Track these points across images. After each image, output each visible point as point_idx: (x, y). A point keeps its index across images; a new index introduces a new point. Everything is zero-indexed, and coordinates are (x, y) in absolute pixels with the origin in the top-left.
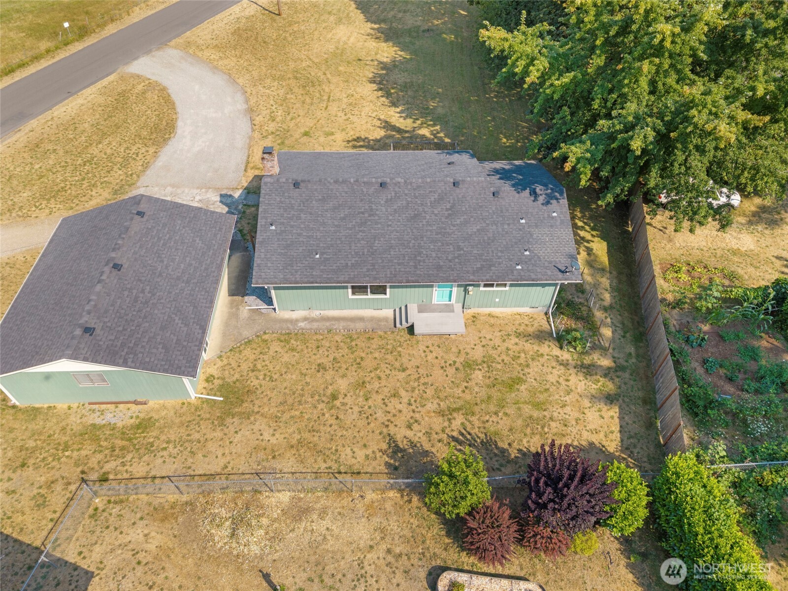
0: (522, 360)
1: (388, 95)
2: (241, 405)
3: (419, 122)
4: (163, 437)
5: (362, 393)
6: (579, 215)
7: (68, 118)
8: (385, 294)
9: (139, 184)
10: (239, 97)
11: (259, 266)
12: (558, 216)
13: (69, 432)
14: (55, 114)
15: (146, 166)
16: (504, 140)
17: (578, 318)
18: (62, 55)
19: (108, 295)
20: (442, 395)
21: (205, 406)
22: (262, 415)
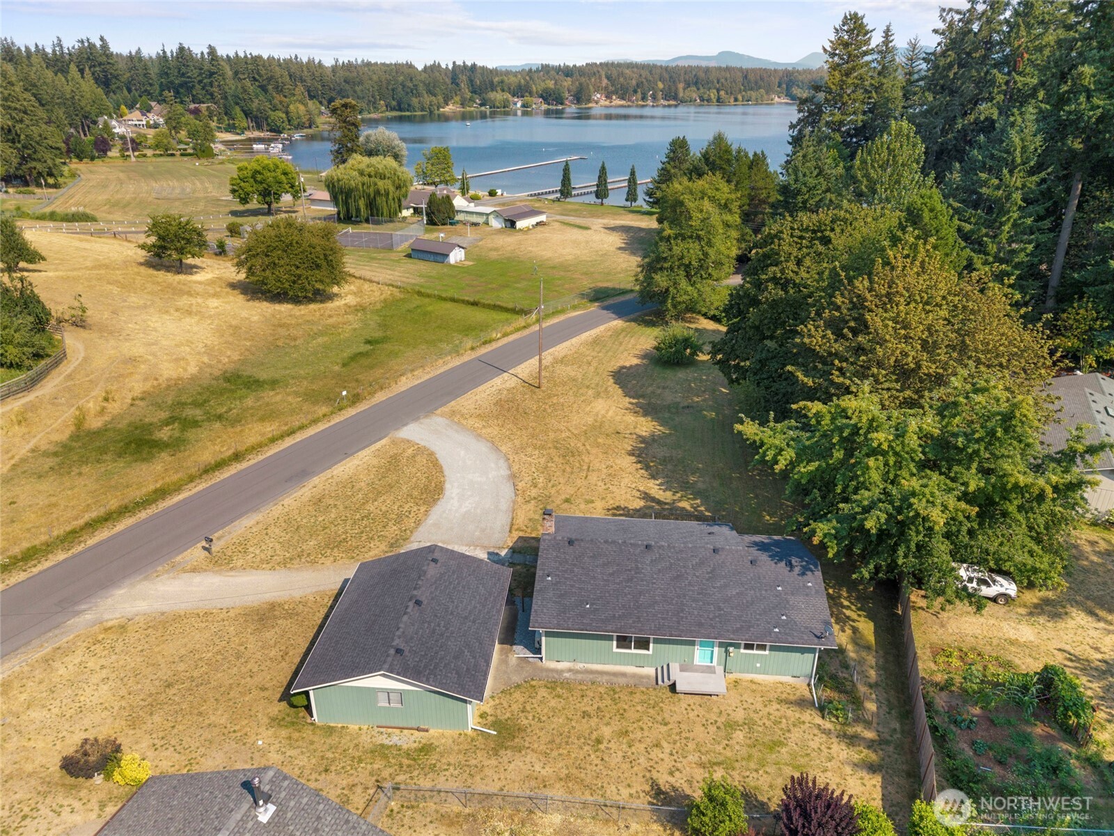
0: (783, 726)
1: (647, 468)
2: (513, 740)
3: (679, 495)
4: (444, 761)
5: (625, 741)
6: (845, 594)
7: (346, 477)
8: (648, 649)
9: (412, 539)
10: (502, 463)
11: (536, 611)
12: (813, 586)
13: (361, 749)
14: (335, 473)
15: (418, 523)
16: (768, 518)
17: (841, 692)
18: (337, 419)
19: (413, 625)
20: (703, 750)
21: (480, 738)
22: (533, 750)
